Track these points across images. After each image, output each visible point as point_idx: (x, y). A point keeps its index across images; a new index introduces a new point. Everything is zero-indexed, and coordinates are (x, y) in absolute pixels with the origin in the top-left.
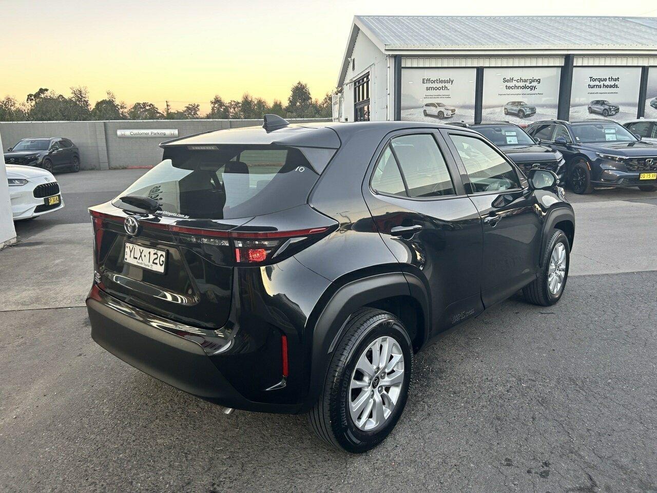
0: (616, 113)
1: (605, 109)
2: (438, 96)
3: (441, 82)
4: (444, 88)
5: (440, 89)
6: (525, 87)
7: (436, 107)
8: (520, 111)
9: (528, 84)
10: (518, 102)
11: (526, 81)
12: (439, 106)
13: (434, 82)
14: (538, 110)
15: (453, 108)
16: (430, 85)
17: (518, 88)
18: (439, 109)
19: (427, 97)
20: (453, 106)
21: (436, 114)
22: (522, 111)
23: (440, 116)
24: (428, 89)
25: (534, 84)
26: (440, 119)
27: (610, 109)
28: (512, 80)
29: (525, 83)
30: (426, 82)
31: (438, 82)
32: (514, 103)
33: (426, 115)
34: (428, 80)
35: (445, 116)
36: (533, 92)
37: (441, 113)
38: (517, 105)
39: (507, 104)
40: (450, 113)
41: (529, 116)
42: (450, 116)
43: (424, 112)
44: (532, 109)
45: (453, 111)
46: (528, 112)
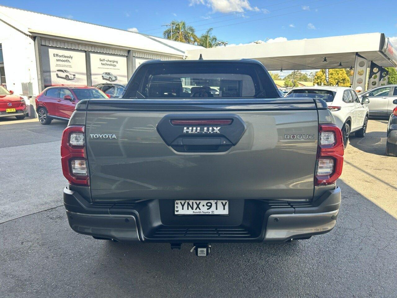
2: (64, 66)
3: (65, 57)
4: (67, 61)
5: (65, 61)
6: (111, 65)
7: (64, 72)
9: (112, 63)
10: (109, 73)
11: (111, 61)
12: (66, 72)
13: (61, 56)
14: (118, 78)
15: (74, 74)
16: (58, 58)
17: (108, 65)
18: (65, 74)
19: (57, 65)
20: (74, 73)
21: (64, 77)
22: (111, 78)
23: (67, 78)
24: (57, 60)
25: (115, 63)
26: (67, 80)
28: (104, 60)
29: (111, 63)
30: (55, 56)
31: (63, 57)
32: (106, 73)
33: (58, 77)
34: (57, 55)
35: (70, 78)
36: (115, 68)
37: (67, 76)
38: (108, 75)
39: (103, 74)
40: (73, 77)
41: (114, 81)
42: (73, 78)
43: (57, 74)
44: (116, 77)
45: (74, 75)
46: (114, 79)
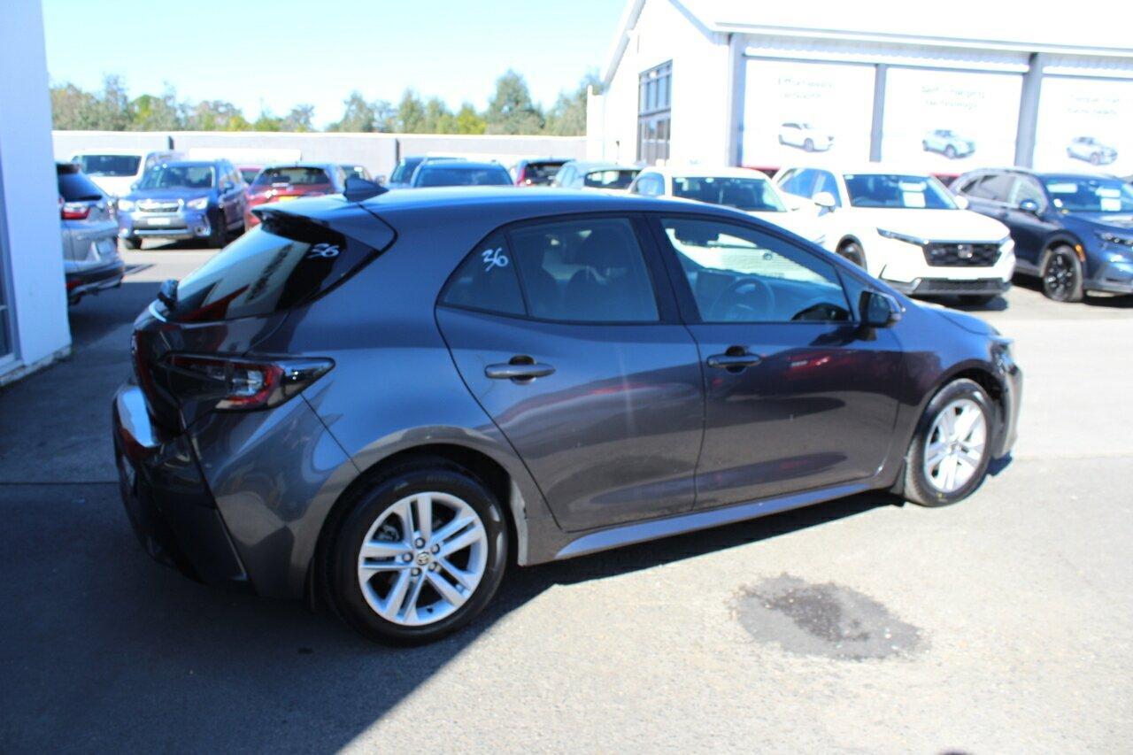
0: (1114, 160)
1: (1095, 154)
3: (812, 85)
4: (815, 96)
5: (808, 97)
7: (801, 129)
8: (949, 146)
10: (948, 131)
11: (960, 93)
12: (807, 128)
13: (798, 84)
14: (980, 147)
15: (831, 134)
16: (791, 89)
18: (805, 134)
20: (832, 131)
21: (800, 142)
22: (953, 147)
23: (808, 146)
24: (787, 96)
25: (974, 99)
26: (808, 151)
27: (1102, 153)
28: (938, 89)
31: (806, 84)
32: (939, 132)
33: (783, 143)
34: (789, 81)
35: (817, 147)
37: (808, 140)
38: (944, 136)
39: (928, 134)
40: (826, 142)
41: (962, 156)
42: (826, 148)
43: (780, 137)
44: (970, 145)
45: (831, 139)
46: (962, 149)
